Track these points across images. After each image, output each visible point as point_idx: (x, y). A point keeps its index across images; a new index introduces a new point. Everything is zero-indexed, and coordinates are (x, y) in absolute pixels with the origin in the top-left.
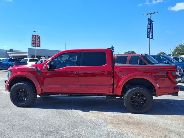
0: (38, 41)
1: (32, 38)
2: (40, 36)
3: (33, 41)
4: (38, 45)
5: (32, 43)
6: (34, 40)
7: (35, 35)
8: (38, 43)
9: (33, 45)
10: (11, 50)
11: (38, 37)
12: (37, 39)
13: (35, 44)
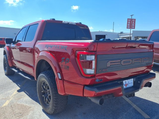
0: (133, 24)
1: (128, 21)
2: (135, 20)
3: (128, 24)
4: (133, 27)
5: (127, 26)
6: (130, 23)
7: (130, 19)
8: (133, 25)
9: (128, 28)
10: (122, 33)
11: (133, 20)
12: (133, 22)
13: (130, 26)
